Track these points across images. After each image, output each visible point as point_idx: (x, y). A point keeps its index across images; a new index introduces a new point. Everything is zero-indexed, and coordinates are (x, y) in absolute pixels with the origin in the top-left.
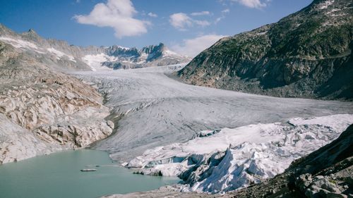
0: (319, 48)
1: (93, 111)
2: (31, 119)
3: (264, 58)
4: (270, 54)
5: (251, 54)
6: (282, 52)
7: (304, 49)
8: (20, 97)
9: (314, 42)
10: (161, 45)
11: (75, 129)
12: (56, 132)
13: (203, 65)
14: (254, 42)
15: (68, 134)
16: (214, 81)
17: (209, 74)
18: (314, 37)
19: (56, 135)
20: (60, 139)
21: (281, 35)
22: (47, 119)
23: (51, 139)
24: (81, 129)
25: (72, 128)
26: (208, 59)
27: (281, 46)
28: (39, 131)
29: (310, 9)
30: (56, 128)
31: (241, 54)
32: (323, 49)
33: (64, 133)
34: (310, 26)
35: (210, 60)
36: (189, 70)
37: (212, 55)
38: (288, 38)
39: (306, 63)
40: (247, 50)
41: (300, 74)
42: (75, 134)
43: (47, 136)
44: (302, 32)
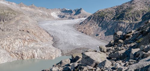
0: (131, 18)
1: (34, 44)
2: (10, 49)
3: (112, 20)
4: (114, 19)
5: (108, 18)
6: (118, 18)
7: (126, 18)
8: (9, 40)
9: (130, 16)
10: (81, 9)
11: (23, 53)
12: (16, 53)
13: (90, 20)
14: (109, 13)
15: (20, 54)
16: (93, 28)
17: (91, 25)
18: (130, 14)
19: (16, 54)
20: (17, 56)
21: (120, 11)
22: (15, 49)
23: (15, 55)
24: (25, 53)
25: (22, 52)
26: (92, 18)
27: (118, 16)
28: (11, 53)
29: (132, 2)
30: (17, 52)
31: (104, 17)
32: (132, 19)
33: (19, 54)
34: (130, 9)
35: (93, 19)
36: (85, 22)
37: (94, 17)
38: (121, 13)
39: (125, 24)
40: (106, 16)
41: (122, 28)
42: (22, 55)
43: (13, 54)
44: (126, 11)
